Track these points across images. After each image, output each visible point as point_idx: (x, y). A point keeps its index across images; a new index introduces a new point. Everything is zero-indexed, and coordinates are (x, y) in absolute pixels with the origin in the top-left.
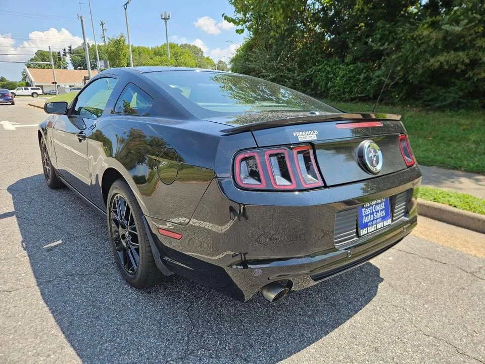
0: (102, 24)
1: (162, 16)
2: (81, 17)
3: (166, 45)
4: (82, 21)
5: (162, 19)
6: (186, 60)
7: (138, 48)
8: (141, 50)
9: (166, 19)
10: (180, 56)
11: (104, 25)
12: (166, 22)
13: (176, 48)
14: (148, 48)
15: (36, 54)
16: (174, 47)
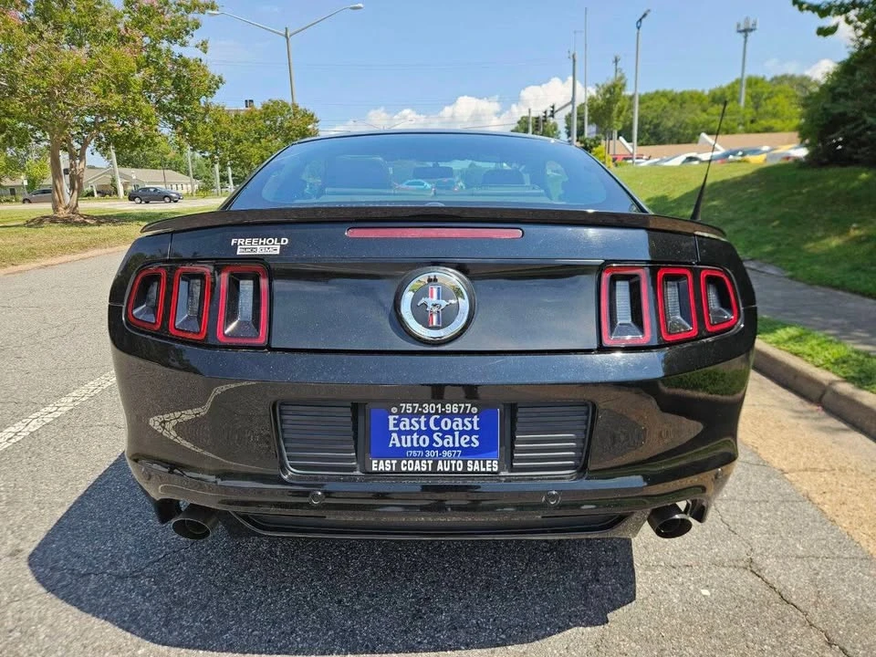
0: (616, 61)
1: (739, 26)
2: (573, 56)
3: (739, 82)
4: (574, 61)
5: (740, 32)
6: (779, 108)
7: (682, 94)
8: (687, 97)
9: (746, 31)
10: (765, 100)
11: (619, 62)
12: (746, 37)
13: (759, 85)
14: (703, 91)
15: (519, 122)
16: (756, 83)
